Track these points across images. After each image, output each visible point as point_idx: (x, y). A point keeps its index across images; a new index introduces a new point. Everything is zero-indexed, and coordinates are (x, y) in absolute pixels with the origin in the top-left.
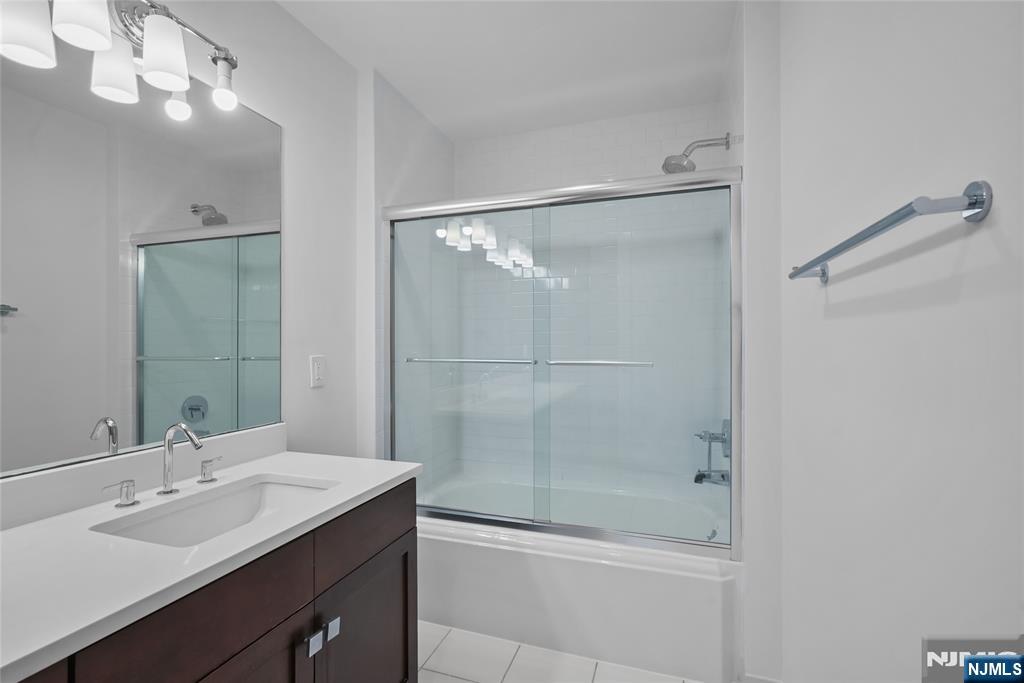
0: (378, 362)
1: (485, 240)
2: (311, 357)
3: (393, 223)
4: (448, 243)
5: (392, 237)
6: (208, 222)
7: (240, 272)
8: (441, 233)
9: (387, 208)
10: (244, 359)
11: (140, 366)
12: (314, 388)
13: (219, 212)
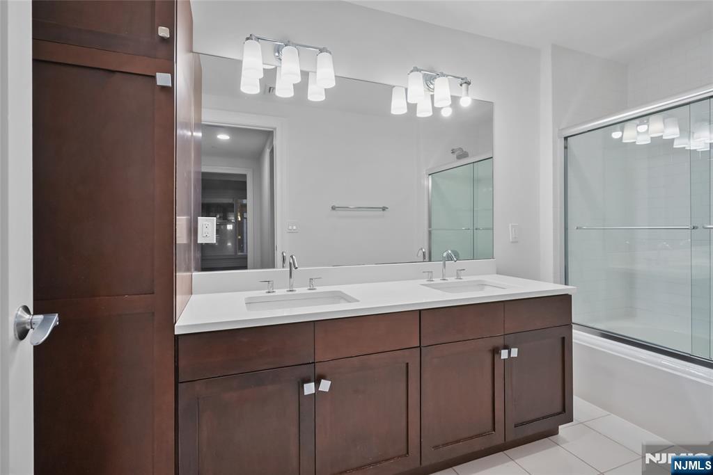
0: (555, 229)
1: (663, 132)
2: (510, 225)
3: (566, 138)
4: (624, 141)
5: (566, 148)
6: (459, 157)
7: (475, 181)
8: (616, 135)
9: (563, 129)
10: (476, 229)
11: (430, 233)
12: (512, 242)
13: (464, 150)
